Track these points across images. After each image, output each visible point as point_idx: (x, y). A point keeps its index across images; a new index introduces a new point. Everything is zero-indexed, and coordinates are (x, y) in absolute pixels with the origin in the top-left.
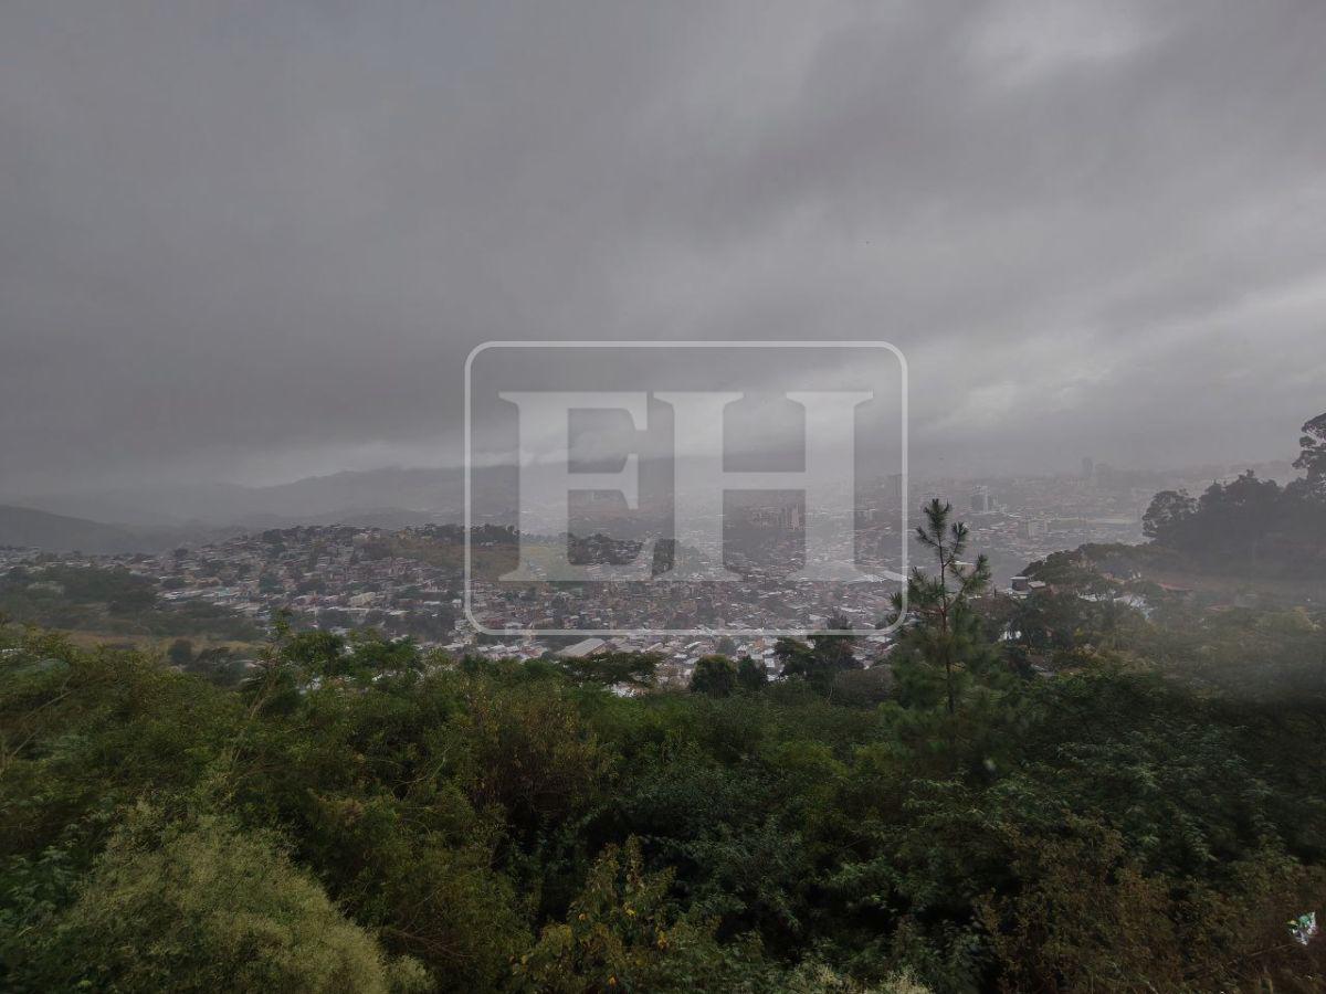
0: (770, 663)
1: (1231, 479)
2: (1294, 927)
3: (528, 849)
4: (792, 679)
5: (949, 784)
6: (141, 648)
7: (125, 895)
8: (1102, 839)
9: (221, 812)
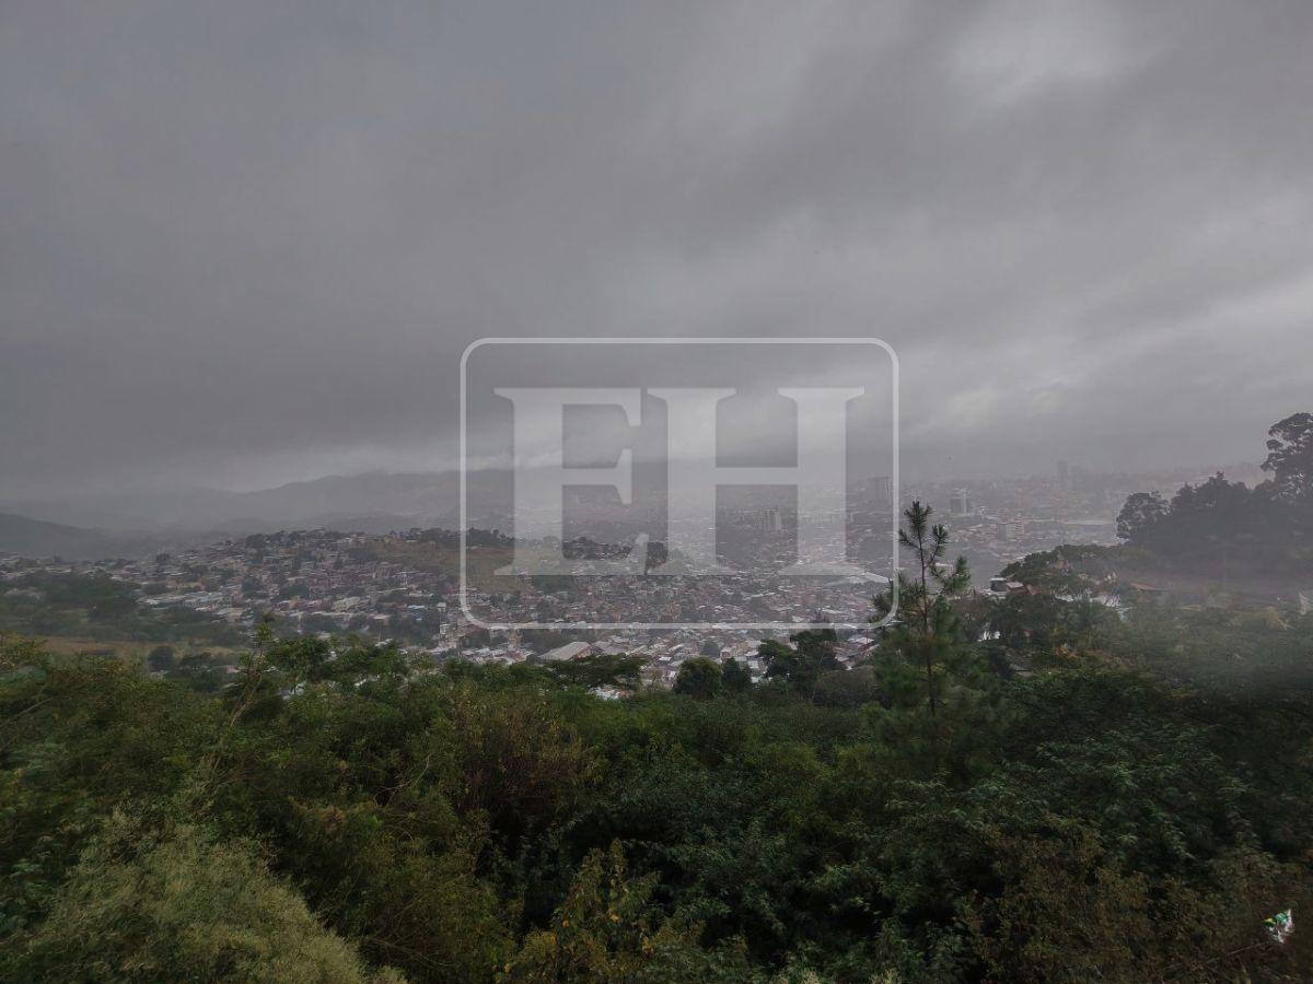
0: (754, 665)
1: (1202, 480)
2: (1272, 925)
3: (511, 854)
4: (775, 681)
5: (932, 785)
6: (121, 654)
7: (98, 908)
8: (1081, 839)
9: (199, 821)
